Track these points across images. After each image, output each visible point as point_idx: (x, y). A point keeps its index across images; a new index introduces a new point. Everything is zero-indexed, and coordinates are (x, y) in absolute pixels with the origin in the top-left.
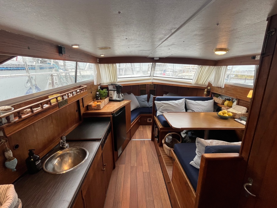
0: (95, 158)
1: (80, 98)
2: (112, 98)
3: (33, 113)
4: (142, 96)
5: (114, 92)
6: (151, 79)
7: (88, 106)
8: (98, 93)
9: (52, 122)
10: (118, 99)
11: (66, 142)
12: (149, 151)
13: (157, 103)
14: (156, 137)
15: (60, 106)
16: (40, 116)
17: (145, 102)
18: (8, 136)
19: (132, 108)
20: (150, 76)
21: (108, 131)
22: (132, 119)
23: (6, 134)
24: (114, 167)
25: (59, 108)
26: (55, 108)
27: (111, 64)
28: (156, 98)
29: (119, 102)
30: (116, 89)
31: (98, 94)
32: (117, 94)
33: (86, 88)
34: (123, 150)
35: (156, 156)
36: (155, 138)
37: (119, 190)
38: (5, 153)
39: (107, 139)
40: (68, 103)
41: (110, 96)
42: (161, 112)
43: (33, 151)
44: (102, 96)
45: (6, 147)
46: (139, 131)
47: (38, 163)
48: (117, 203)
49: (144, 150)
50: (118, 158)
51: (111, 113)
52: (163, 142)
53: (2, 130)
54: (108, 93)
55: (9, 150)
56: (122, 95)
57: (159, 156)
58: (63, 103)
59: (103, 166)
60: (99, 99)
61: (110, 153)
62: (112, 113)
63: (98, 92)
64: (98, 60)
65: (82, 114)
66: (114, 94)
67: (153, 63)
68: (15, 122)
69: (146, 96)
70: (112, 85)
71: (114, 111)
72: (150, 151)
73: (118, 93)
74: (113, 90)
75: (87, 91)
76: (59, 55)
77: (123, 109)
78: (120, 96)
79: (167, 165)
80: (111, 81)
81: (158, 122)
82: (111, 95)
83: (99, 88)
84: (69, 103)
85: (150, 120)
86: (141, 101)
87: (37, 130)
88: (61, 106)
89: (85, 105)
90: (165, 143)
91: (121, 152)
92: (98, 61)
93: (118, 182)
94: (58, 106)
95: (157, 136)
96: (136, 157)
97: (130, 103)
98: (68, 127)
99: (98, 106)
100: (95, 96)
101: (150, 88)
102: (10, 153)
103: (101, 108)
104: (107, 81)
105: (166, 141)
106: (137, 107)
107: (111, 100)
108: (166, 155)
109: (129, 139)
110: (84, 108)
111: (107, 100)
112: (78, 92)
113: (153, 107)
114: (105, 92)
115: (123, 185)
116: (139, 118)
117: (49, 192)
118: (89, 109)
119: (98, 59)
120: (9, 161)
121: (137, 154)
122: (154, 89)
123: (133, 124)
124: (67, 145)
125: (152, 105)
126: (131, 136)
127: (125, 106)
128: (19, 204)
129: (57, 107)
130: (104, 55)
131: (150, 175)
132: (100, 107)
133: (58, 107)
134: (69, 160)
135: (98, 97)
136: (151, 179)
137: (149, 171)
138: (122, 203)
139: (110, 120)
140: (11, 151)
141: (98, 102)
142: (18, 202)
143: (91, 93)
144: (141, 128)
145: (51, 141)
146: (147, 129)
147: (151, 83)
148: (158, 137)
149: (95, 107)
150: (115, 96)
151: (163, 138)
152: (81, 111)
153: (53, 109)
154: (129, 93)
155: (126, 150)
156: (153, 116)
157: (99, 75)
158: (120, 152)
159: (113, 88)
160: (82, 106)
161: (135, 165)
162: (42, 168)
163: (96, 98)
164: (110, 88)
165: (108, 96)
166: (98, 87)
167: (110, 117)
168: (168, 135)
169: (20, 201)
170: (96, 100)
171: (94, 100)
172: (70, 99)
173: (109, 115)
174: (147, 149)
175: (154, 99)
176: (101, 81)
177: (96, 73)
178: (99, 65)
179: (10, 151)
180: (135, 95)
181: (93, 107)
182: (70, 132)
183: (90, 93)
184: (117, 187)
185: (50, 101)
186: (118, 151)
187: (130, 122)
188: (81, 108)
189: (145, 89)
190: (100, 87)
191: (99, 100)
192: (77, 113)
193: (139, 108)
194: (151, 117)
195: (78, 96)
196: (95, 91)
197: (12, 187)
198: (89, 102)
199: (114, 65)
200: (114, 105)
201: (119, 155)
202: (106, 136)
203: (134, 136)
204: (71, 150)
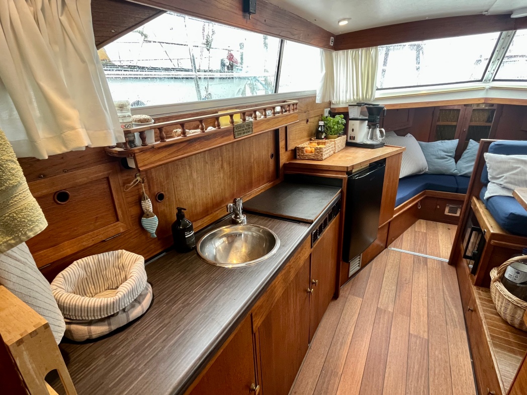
0: (292, 259)
1: (280, 126)
2: (354, 138)
3: (186, 136)
4: (439, 143)
5: (361, 124)
6: (483, 89)
7: (297, 151)
8: (321, 123)
9: (222, 167)
10: (369, 142)
11: (242, 214)
12: (435, 289)
13: (491, 159)
14: (466, 257)
15: (236, 133)
16: (197, 145)
17: (446, 158)
18: (141, 169)
19: (405, 171)
20: (481, 81)
21: (334, 210)
22: (399, 196)
23: (139, 165)
24: (336, 296)
25: (235, 138)
26: (227, 136)
27: (364, 50)
28: (492, 144)
29: (370, 150)
30: (367, 118)
31: (321, 126)
32: (369, 128)
33: (295, 106)
34: (363, 266)
35: (456, 307)
36: (464, 260)
37: (339, 348)
38: (142, 202)
39: (328, 228)
40: (254, 131)
41: (350, 133)
42: (504, 188)
43: (183, 211)
44: (331, 132)
45: (143, 192)
46: (415, 232)
47: (189, 235)
48: (330, 371)
49: (421, 282)
50: (348, 279)
51: (346, 170)
52: (494, 274)
53: (133, 155)
54: (346, 125)
55: (147, 199)
56: (381, 132)
57: (469, 310)
58: (243, 130)
59: (311, 283)
60: (323, 137)
61: (330, 263)
62: (349, 170)
63: (322, 121)
64: (331, 40)
65: (281, 165)
66: (360, 128)
67: (504, 33)
68: (153, 147)
69: (453, 144)
70: (359, 105)
71: (353, 167)
72: (441, 287)
73: (372, 125)
74: (360, 118)
75: (297, 113)
76: (244, 17)
77: (378, 166)
78: (376, 135)
79: (495, 345)
80: (357, 95)
81: (485, 215)
82: (353, 130)
83: (326, 114)
84: (256, 131)
85: (453, 210)
86: (435, 157)
87: (195, 176)
88: (238, 135)
89: (291, 147)
90: (502, 279)
91: (358, 268)
92: (331, 42)
93: (340, 330)
94: (233, 133)
95: (474, 254)
96: (394, 291)
97: (402, 152)
98: (250, 186)
99: (318, 152)
100: (314, 131)
101: (471, 121)
102: (148, 205)
103: (324, 157)
104: (348, 97)
105: (507, 276)
106: (420, 171)
107: (350, 144)
108: (499, 315)
109: (382, 245)
110: (288, 153)
111: (341, 141)
112: (278, 113)
113: (472, 175)
114: (338, 122)
115: (350, 340)
116: (421, 200)
117: (195, 292)
118: (298, 157)
119: (332, 38)
120: (147, 218)
121: (400, 284)
122: (488, 124)
123: (399, 210)
124: (243, 218)
125: (471, 170)
126: (389, 238)
127: (385, 159)
128: (147, 293)
129: (230, 135)
130: (348, 19)
131: (430, 348)
132: (322, 155)
133: (232, 137)
134: (242, 248)
135: (322, 132)
136: (431, 361)
137: (426, 337)
138: (342, 379)
139: (341, 187)
140: (150, 201)
141: (318, 144)
142: (147, 289)
143: (308, 121)
144: (421, 226)
145: (217, 204)
146: (440, 233)
147: (483, 101)
148: (475, 258)
149: (310, 154)
150: (361, 132)
151: (497, 265)
152: (280, 157)
153: (222, 137)
154: (402, 133)
155: (371, 268)
156: (470, 198)
157: (329, 79)
158: (354, 266)
159: (361, 114)
160: (284, 147)
161: (390, 309)
162: (195, 248)
163: (316, 134)
164: (354, 113)
165: (345, 132)
166: (323, 111)
167: (341, 180)
168: (517, 261)
169: (150, 289)
170: (316, 139)
171: (311, 140)
172: (259, 123)
173: (341, 174)
174: (430, 283)
175: (485, 148)
176: (332, 95)
177: (324, 72)
178: (334, 53)
179: (148, 201)
180: (419, 139)
181: (306, 154)
182: (254, 196)
183: (305, 122)
184: (335, 340)
185: (217, 118)
186: (351, 264)
187: (393, 204)
188: (282, 151)
189: (454, 124)
190: (330, 113)
191: (322, 139)
192: (272, 162)
193: (425, 174)
194: (459, 202)
195: (276, 119)
196: (317, 118)
197: (141, 259)
198: (298, 141)
199: (372, 50)
200: (357, 155)
201: (351, 273)
202: (326, 220)
203: (397, 241)
204: (249, 229)
